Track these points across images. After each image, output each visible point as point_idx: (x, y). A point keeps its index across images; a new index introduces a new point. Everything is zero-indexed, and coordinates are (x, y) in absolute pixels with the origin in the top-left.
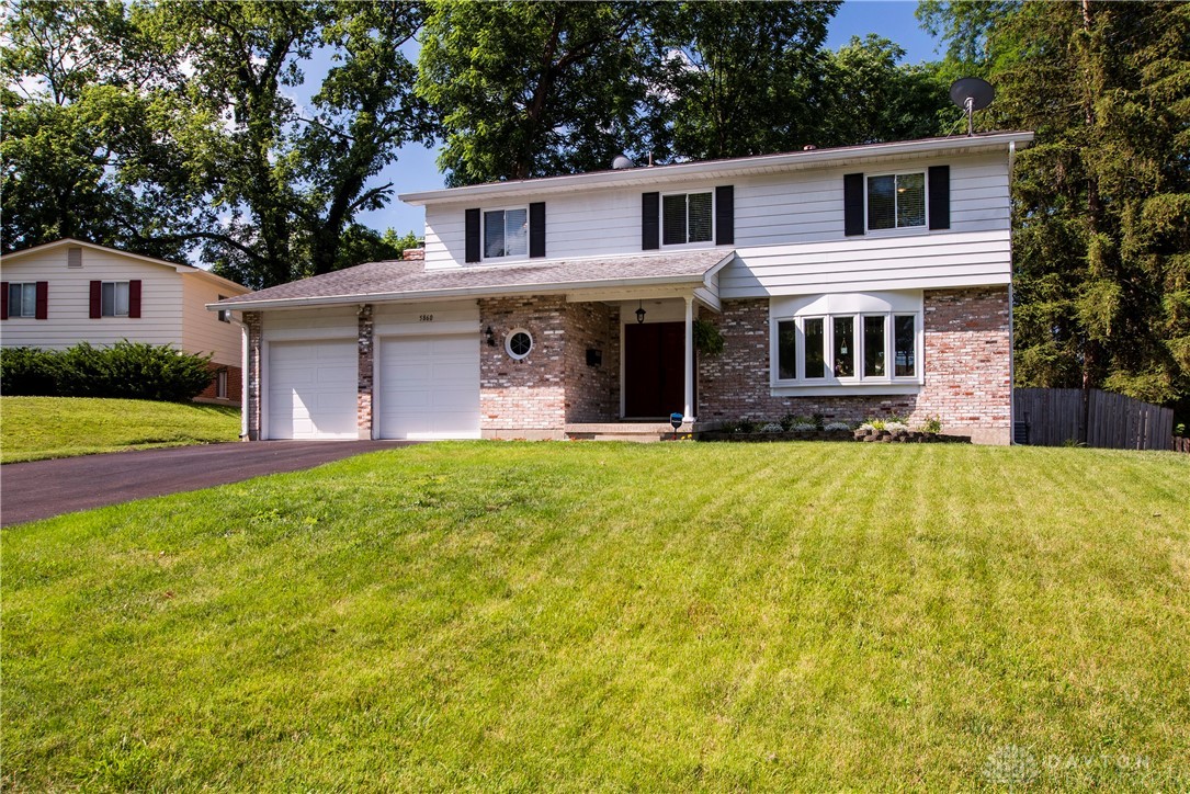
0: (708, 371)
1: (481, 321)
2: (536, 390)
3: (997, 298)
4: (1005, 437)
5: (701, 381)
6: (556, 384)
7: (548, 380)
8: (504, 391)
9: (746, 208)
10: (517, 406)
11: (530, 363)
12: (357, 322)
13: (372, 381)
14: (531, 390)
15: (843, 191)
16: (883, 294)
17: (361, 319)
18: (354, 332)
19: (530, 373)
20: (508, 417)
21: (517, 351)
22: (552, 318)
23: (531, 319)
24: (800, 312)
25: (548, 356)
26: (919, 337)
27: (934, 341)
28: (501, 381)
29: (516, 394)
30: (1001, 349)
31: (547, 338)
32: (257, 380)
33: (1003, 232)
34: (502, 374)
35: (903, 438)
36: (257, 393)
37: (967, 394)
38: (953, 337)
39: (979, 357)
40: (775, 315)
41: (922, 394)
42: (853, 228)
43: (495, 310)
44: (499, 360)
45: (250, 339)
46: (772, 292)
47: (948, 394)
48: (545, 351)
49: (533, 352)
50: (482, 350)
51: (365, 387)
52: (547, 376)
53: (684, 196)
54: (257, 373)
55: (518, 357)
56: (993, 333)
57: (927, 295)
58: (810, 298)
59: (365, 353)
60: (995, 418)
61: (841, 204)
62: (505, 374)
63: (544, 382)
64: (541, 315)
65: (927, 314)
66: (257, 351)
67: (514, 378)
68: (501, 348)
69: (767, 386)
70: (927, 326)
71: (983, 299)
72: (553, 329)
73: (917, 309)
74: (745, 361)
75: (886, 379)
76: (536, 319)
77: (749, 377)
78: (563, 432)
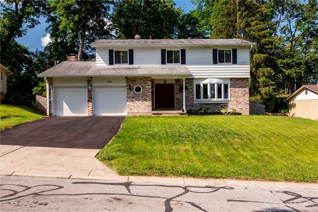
0: (178, 97)
1: (127, 83)
2: (143, 102)
3: (246, 80)
4: (248, 113)
5: (176, 99)
6: (149, 100)
7: (147, 99)
8: (134, 102)
9: (189, 55)
10: (138, 106)
11: (142, 95)
12: (87, 82)
13: (92, 99)
14: (142, 102)
15: (212, 53)
16: (222, 79)
17: (88, 81)
18: (86, 85)
19: (142, 97)
20: (135, 109)
21: (137, 91)
22: (148, 83)
23: (142, 83)
24: (202, 82)
25: (147, 93)
26: (229, 89)
27: (232, 90)
28: (133, 100)
29: (137, 103)
30: (247, 93)
31: (147, 88)
32: (52, 98)
33: (248, 65)
34: (133, 98)
35: (233, 114)
36: (52, 102)
37: (240, 103)
38: (237, 89)
39: (242, 94)
40: (195, 83)
41: (230, 103)
42: (215, 62)
43: (131, 80)
44: (132, 94)
45: (49, 86)
46: (195, 77)
47: (236, 103)
48: (146, 92)
49: (142, 92)
50: (127, 91)
51: (90, 101)
52: (147, 98)
53: (172, 51)
54: (52, 96)
55: (138, 93)
56: (245, 89)
57: (231, 79)
58: (204, 79)
59: (90, 91)
60: (246, 109)
61: (212, 56)
62: (134, 98)
63: (146, 100)
64: (145, 82)
65: (231, 84)
66: (52, 89)
67: (137, 99)
68: (133, 91)
69: (193, 101)
70: (231, 87)
71: (243, 81)
72: (148, 86)
73: (229, 83)
74: (188, 94)
75: (222, 99)
76: (143, 83)
77: (188, 98)
78: (151, 113)
